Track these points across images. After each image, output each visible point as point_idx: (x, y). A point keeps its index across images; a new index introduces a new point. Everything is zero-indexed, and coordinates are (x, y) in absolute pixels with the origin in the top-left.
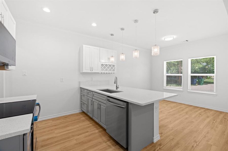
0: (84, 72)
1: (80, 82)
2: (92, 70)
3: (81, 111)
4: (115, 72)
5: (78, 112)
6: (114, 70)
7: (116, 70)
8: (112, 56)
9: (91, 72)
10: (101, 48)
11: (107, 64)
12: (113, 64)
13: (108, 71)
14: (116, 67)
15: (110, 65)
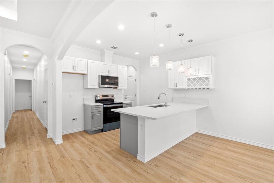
0: (169, 88)
6: (207, 84)
7: (210, 84)
8: (191, 68)
9: (175, 88)
10: (186, 61)
11: (196, 77)
12: (205, 76)
13: (198, 87)
14: (210, 79)
15: (200, 79)
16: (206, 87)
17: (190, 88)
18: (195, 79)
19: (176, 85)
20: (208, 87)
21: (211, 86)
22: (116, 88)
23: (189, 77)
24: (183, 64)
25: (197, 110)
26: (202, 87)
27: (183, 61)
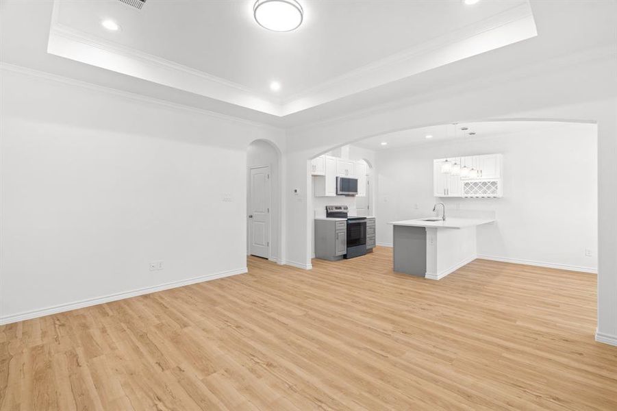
0: (435, 196)
2: (446, 193)
4: (497, 195)
6: (494, 192)
7: (498, 191)
9: (446, 196)
10: (462, 158)
11: (477, 181)
12: (492, 181)
13: (480, 195)
14: (499, 185)
15: (485, 184)
16: (492, 195)
17: (469, 195)
18: (476, 184)
19: (446, 191)
20: (495, 195)
21: (499, 194)
22: (353, 196)
23: (467, 182)
24: (458, 162)
25: (478, 226)
26: (485, 195)
27: (458, 159)
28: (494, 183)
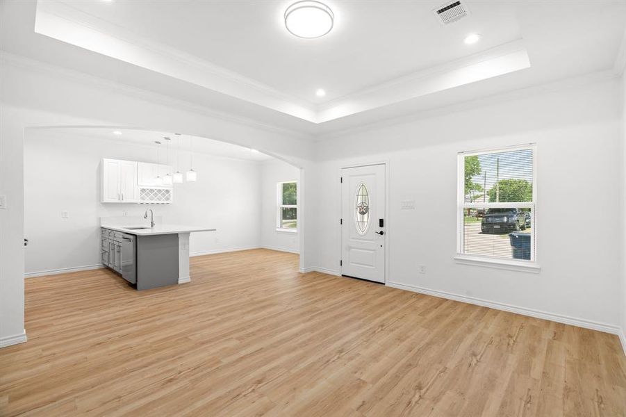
0: (105, 201)
1: (100, 218)
2: (121, 198)
3: (103, 267)
4: (170, 201)
5: (97, 268)
6: (168, 199)
7: (171, 198)
9: (119, 202)
10: (139, 163)
11: (153, 188)
12: (166, 189)
13: (155, 201)
14: (171, 193)
15: (160, 191)
16: (165, 202)
17: (145, 202)
18: (151, 191)
19: (120, 196)
20: (168, 202)
21: (172, 201)
23: (143, 188)
26: (160, 202)
28: (167, 191)
